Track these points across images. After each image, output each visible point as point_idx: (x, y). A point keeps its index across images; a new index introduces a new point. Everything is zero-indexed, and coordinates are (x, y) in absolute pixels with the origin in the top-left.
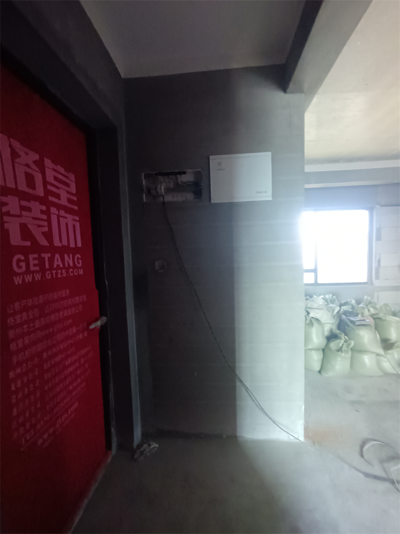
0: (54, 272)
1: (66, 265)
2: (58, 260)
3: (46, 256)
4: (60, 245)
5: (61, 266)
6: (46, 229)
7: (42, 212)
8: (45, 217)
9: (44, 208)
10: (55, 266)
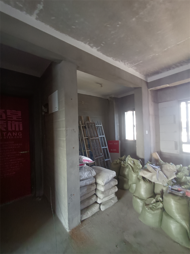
0: (7, 137)
1: (14, 135)
2: (9, 134)
3: (4, 133)
4: (11, 130)
5: (11, 135)
6: (6, 127)
7: (4, 123)
8: (6, 124)
9: (5, 122)
10: (8, 135)
